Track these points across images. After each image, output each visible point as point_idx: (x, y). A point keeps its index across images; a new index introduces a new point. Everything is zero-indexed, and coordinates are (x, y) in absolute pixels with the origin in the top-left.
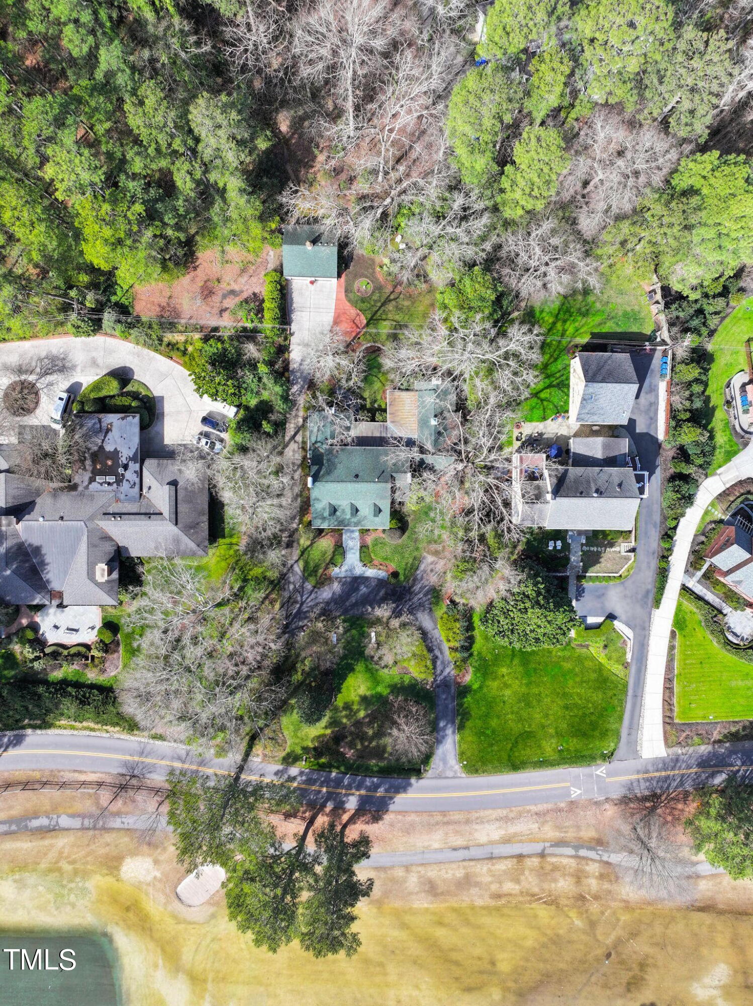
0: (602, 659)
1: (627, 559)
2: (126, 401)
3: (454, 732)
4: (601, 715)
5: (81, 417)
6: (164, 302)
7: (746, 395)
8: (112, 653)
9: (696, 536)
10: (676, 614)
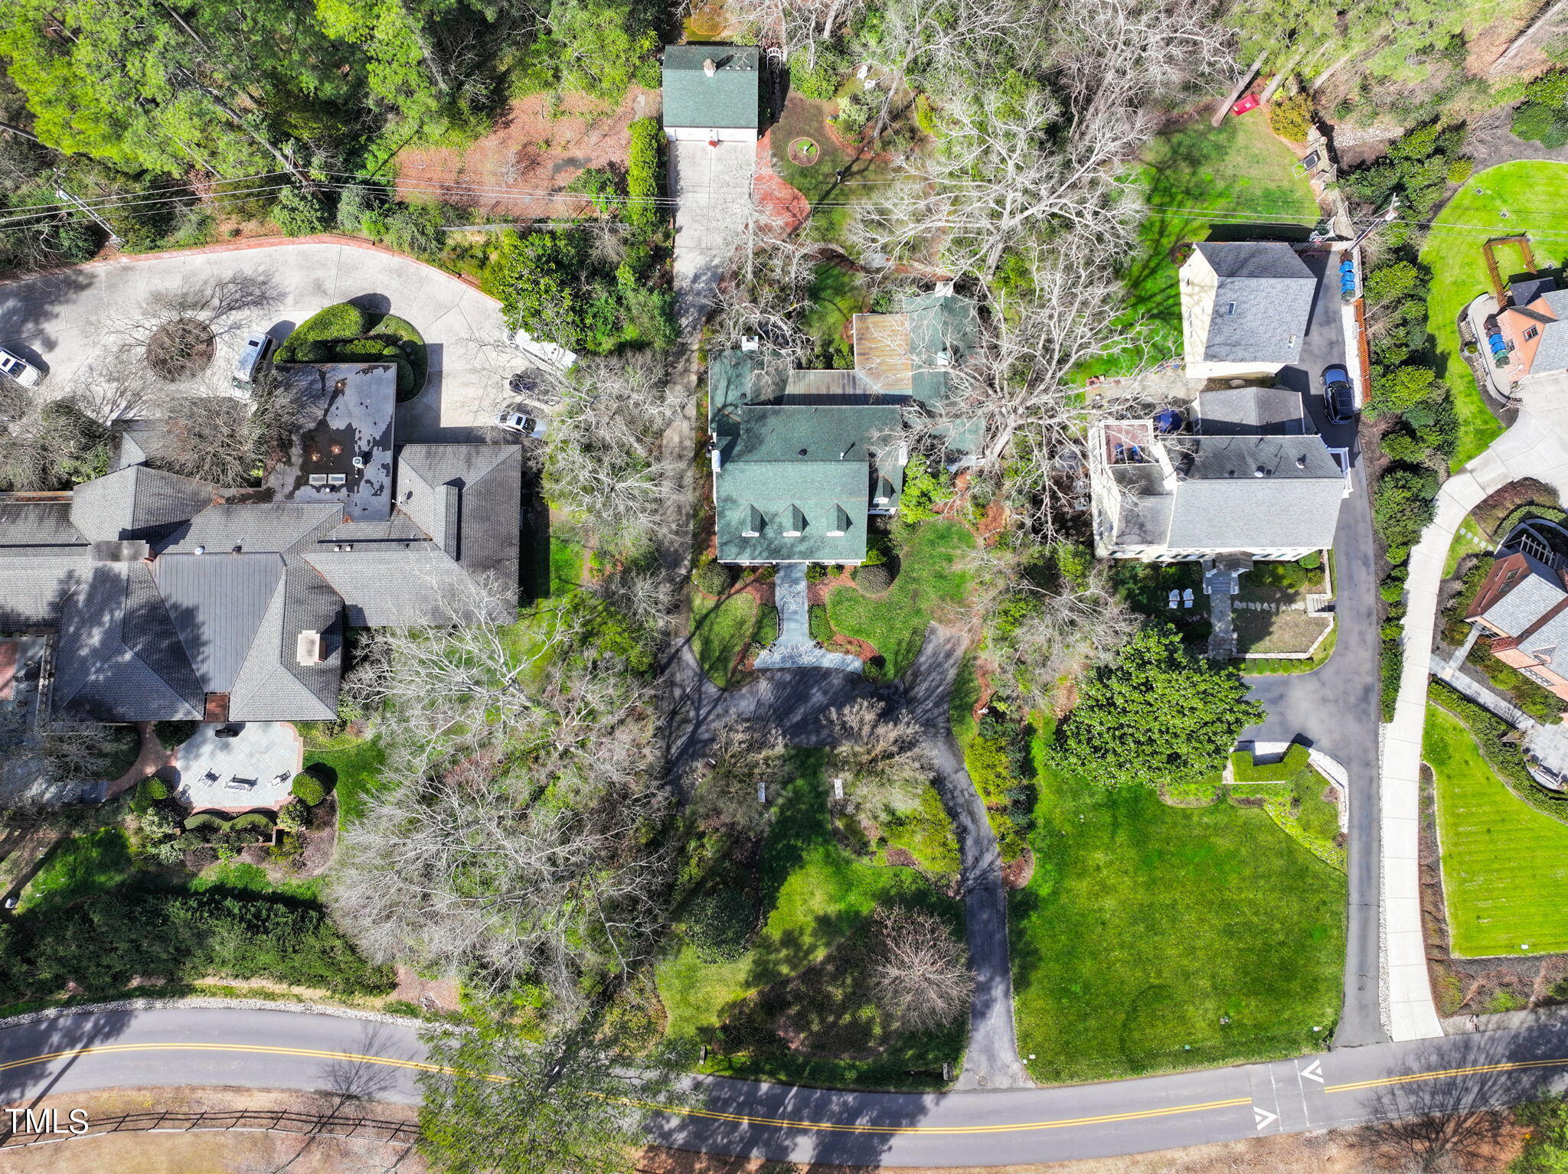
0: (1292, 829)
1: (1321, 624)
2: (374, 347)
3: (1007, 994)
4: (1301, 948)
5: (288, 370)
6: (450, 179)
7: (1499, 333)
8: (318, 828)
9: (1443, 582)
10: (1427, 734)
